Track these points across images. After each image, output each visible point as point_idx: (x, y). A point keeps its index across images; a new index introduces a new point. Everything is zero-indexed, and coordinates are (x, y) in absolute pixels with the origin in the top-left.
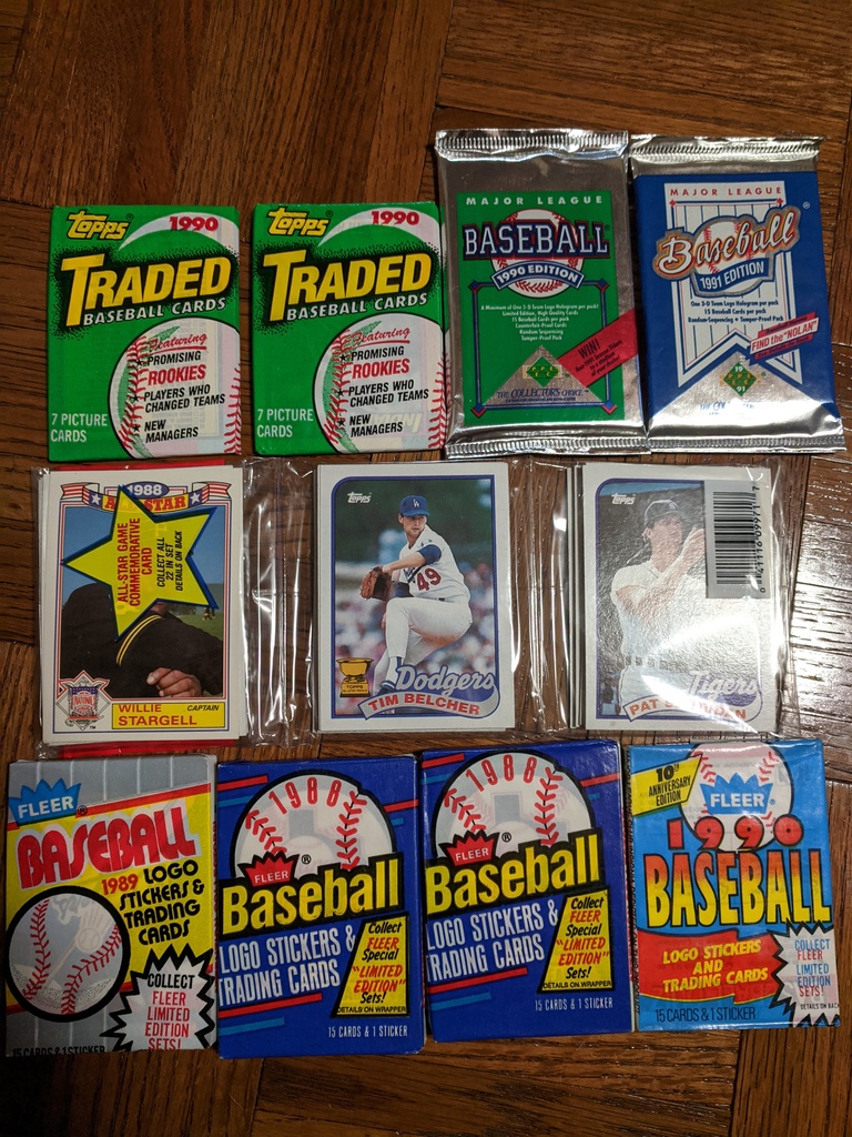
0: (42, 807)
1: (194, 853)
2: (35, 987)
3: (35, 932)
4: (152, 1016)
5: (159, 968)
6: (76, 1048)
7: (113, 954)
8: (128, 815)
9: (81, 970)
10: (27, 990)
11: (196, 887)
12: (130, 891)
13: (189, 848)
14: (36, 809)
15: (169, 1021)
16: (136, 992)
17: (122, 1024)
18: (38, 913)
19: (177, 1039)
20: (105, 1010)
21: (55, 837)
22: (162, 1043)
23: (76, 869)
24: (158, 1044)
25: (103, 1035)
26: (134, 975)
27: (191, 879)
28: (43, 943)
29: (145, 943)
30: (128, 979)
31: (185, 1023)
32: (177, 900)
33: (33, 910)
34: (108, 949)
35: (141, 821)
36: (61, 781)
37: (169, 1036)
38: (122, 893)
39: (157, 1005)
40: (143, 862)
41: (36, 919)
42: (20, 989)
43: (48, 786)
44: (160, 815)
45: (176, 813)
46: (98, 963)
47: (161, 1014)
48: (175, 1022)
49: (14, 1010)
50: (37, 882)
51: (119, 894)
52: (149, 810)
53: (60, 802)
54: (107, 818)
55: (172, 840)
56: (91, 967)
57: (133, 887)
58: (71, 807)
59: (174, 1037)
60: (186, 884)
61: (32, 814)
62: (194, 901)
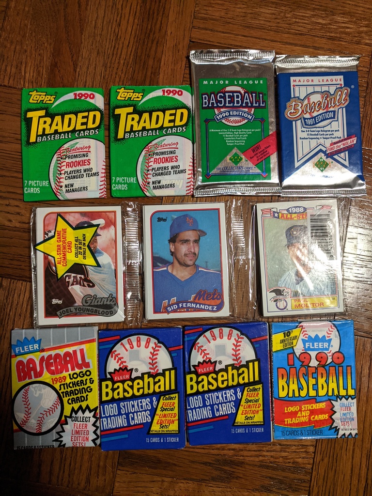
0: (26, 349)
1: (90, 367)
2: (25, 422)
3: (24, 400)
4: (74, 433)
5: (76, 414)
6: (43, 446)
7: (57, 408)
8: (62, 352)
9: (44, 415)
10: (22, 423)
11: (90, 381)
12: (63, 383)
13: (87, 365)
14: (23, 349)
15: (81, 435)
16: (67, 423)
17: (61, 437)
18: (25, 392)
19: (84, 442)
20: (54, 431)
21: (31, 361)
22: (78, 444)
23: (40, 374)
24: (76, 445)
25: (53, 441)
26: (66, 417)
27: (88, 378)
28: (28, 404)
29: (70, 404)
30: (63, 418)
31: (87, 436)
32: (83, 386)
33: (23, 390)
34: (54, 406)
35: (67, 354)
36: (33, 337)
37: (81, 441)
38: (60, 384)
39: (76, 429)
40: (68, 371)
41: (24, 394)
42: (19, 423)
43: (28, 340)
44: (75, 352)
45: (82, 351)
46: (51, 412)
47: (77, 432)
48: (83, 436)
49: (16, 431)
50: (25, 379)
51: (59, 384)
52: (70, 350)
53: (33, 346)
54: (53, 353)
55: (80, 362)
56: (48, 414)
57: (64, 381)
58: (38, 348)
59: (83, 442)
60: (86, 380)
61: (22, 351)
62: (90, 387)
